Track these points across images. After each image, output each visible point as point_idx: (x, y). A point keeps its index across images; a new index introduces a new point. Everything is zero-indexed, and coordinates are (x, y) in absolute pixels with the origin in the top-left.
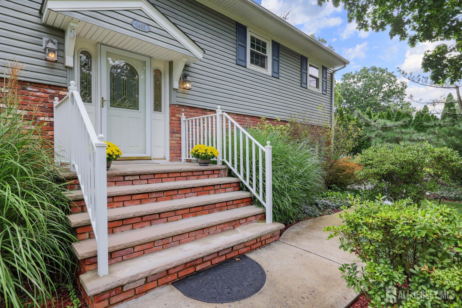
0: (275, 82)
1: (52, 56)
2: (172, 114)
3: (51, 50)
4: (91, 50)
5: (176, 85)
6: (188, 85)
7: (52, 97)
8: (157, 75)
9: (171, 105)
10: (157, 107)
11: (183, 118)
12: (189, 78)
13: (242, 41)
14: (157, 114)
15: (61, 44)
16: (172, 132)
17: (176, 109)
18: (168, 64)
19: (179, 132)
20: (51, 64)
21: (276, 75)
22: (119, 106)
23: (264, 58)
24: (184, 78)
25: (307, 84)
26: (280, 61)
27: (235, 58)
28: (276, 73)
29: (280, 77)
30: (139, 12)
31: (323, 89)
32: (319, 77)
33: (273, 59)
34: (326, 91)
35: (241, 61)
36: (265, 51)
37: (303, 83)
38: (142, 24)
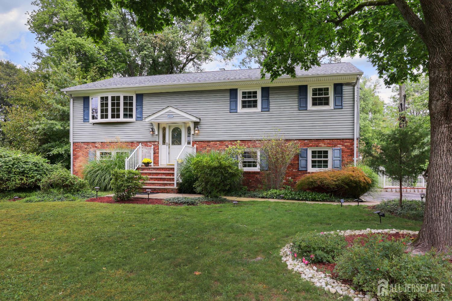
1: (151, 133)
2: (193, 145)
4: (165, 126)
5: (193, 133)
6: (197, 132)
8: (189, 129)
9: (192, 142)
10: (189, 142)
12: (198, 129)
13: (233, 98)
17: (194, 143)
20: (152, 135)
22: (174, 144)
23: (256, 102)
25: (306, 107)
26: (270, 99)
27: (229, 109)
28: (266, 108)
29: (270, 110)
30: (170, 112)
31: (336, 105)
32: (329, 95)
33: (262, 100)
34: (342, 105)
35: (233, 110)
36: (256, 97)
37: (300, 107)
38: (171, 115)
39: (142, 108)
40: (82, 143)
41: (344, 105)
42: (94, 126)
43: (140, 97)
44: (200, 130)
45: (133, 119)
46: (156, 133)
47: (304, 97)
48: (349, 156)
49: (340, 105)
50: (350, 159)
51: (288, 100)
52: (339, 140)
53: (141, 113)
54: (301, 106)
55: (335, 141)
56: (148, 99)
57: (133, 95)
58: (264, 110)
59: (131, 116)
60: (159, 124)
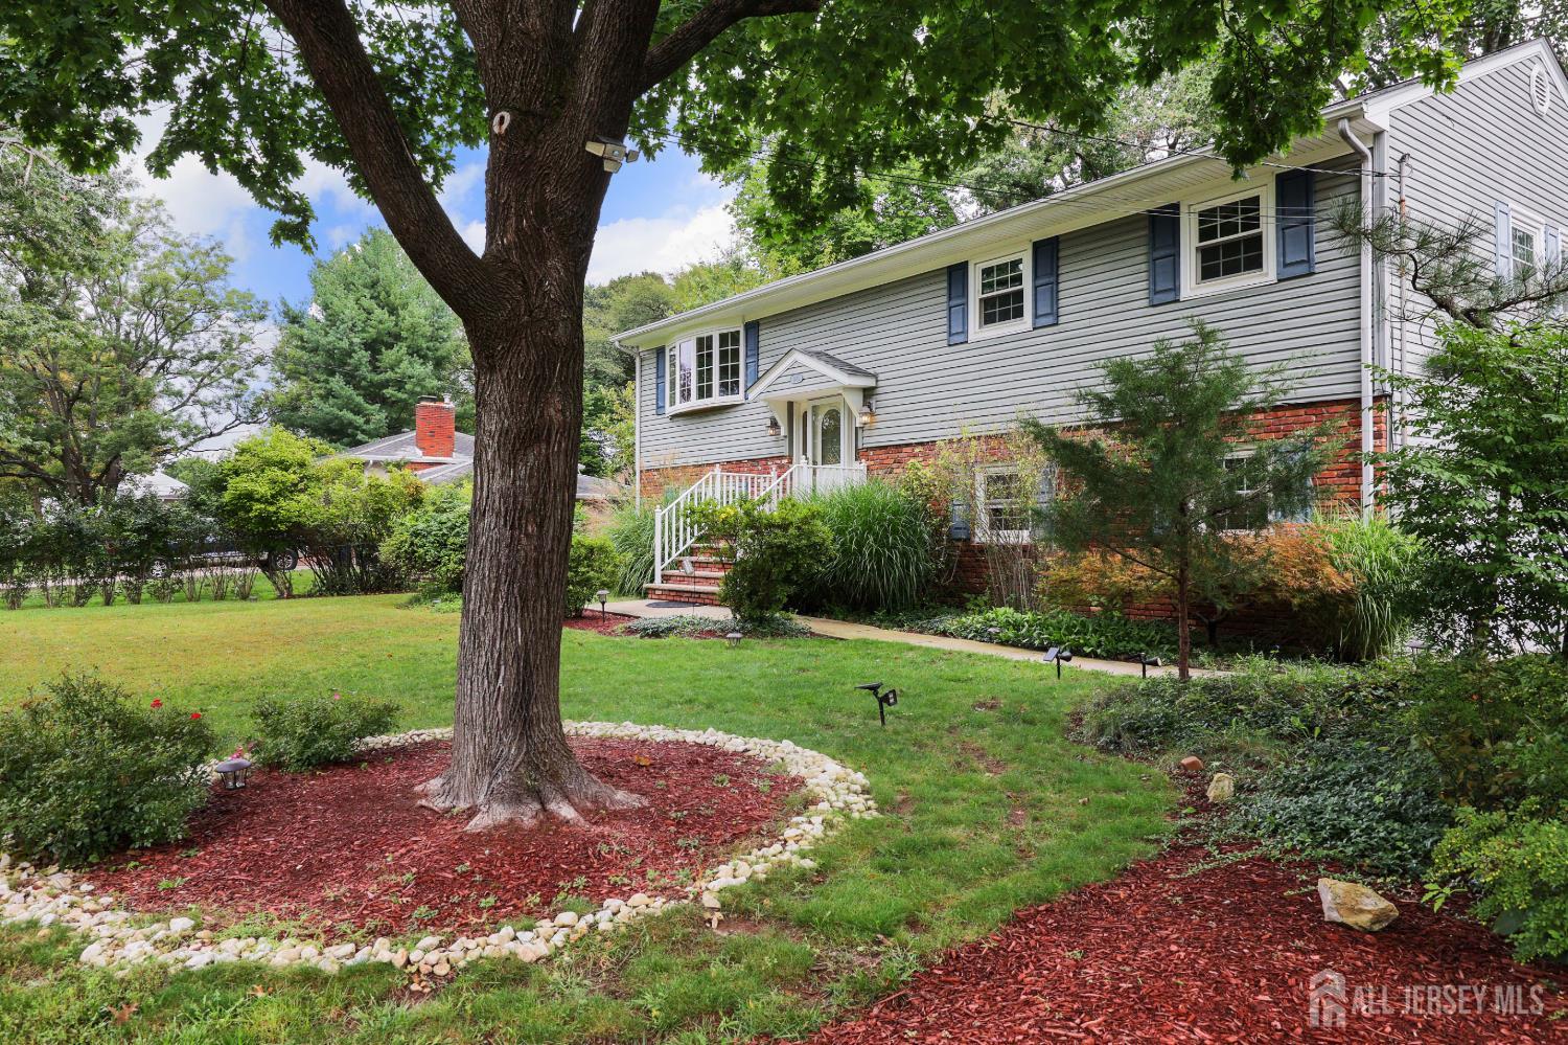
9: (858, 450)
13: (957, 297)
17: (863, 455)
21: (1046, 316)
22: (828, 462)
25: (1176, 289)
26: (1060, 279)
27: (945, 336)
28: (1049, 316)
29: (1062, 320)
30: (796, 364)
31: (1286, 265)
32: (1263, 228)
33: (1036, 288)
34: (1308, 261)
35: (956, 336)
36: (1019, 279)
37: (1156, 293)
38: (796, 377)
39: (757, 362)
41: (1317, 258)
42: (674, 424)
43: (753, 328)
44: (878, 411)
45: (741, 395)
46: (783, 431)
47: (1168, 252)
48: (1344, 475)
49: (1303, 262)
50: (1350, 488)
51: (1116, 273)
52: (1302, 412)
53: (755, 376)
54: (1158, 288)
55: (1288, 413)
56: (769, 333)
57: (740, 329)
58: (1043, 321)
59: (735, 387)
60: (790, 405)
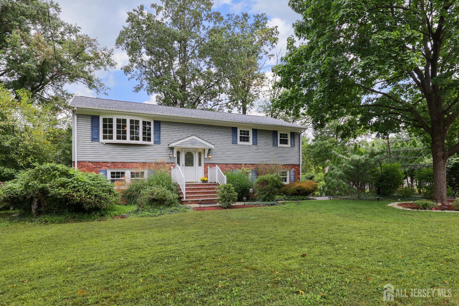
0: (254, 147)
1: (171, 156)
2: (205, 167)
3: (171, 154)
4: (180, 151)
5: (206, 157)
6: (210, 156)
7: (171, 166)
8: (200, 154)
9: (204, 164)
10: (200, 164)
11: (209, 168)
12: (210, 154)
13: (234, 134)
14: (200, 167)
15: (173, 151)
16: (205, 173)
17: (206, 165)
18: (203, 150)
19: (207, 173)
20: (171, 158)
21: (255, 143)
22: (187, 166)
23: (248, 138)
24: (209, 153)
26: (258, 137)
27: (231, 141)
29: (258, 144)
30: (193, 139)
31: (292, 144)
32: (288, 138)
33: (253, 137)
35: (234, 142)
36: (248, 135)
38: (193, 143)
39: (160, 134)
40: (89, 162)
41: (295, 145)
42: (105, 146)
43: (158, 123)
44: (212, 155)
45: (152, 142)
46: (174, 156)
47: (276, 138)
51: (267, 139)
52: (293, 166)
53: (159, 137)
54: (275, 143)
56: (165, 126)
57: (151, 122)
59: (149, 140)
